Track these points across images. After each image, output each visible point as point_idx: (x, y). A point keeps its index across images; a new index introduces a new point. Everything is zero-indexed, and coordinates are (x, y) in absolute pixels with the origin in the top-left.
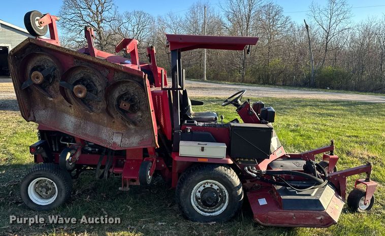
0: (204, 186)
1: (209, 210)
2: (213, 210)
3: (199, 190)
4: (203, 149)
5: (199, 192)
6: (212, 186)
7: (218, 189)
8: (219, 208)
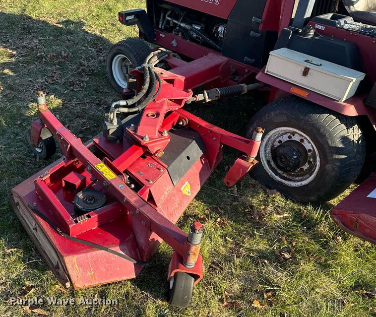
0: (290, 137)
1: (285, 175)
2: (291, 177)
3: (280, 138)
4: (306, 72)
5: (280, 142)
6: (302, 140)
7: (310, 151)
8: (300, 178)
